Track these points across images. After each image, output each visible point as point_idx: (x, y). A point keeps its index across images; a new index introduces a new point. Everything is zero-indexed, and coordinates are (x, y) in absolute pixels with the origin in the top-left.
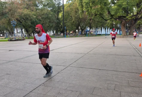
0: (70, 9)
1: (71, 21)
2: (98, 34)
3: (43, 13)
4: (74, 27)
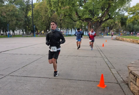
0: (40, 7)
1: (41, 20)
2: (68, 35)
3: (8, 10)
4: (44, 26)
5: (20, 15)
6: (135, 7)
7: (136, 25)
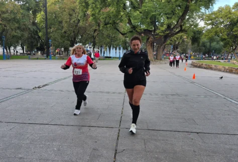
0: (60, 8)
1: (61, 30)
4: (66, 41)
5: (25, 20)
6: (216, 14)
7: (215, 43)
